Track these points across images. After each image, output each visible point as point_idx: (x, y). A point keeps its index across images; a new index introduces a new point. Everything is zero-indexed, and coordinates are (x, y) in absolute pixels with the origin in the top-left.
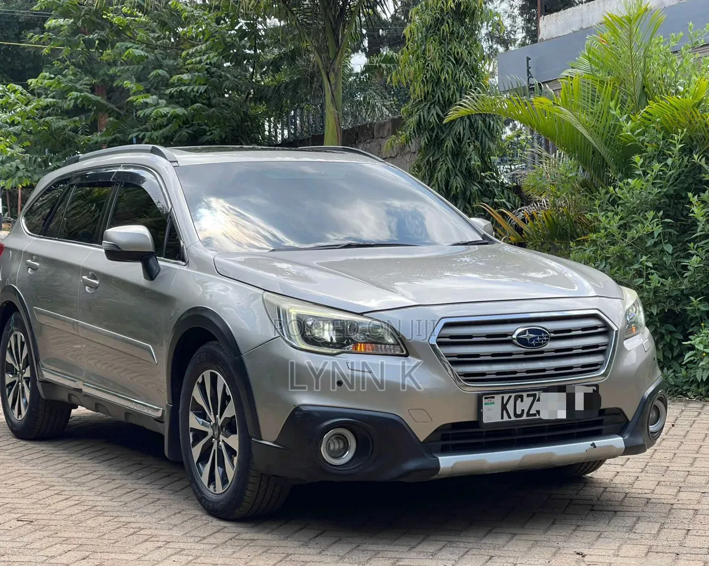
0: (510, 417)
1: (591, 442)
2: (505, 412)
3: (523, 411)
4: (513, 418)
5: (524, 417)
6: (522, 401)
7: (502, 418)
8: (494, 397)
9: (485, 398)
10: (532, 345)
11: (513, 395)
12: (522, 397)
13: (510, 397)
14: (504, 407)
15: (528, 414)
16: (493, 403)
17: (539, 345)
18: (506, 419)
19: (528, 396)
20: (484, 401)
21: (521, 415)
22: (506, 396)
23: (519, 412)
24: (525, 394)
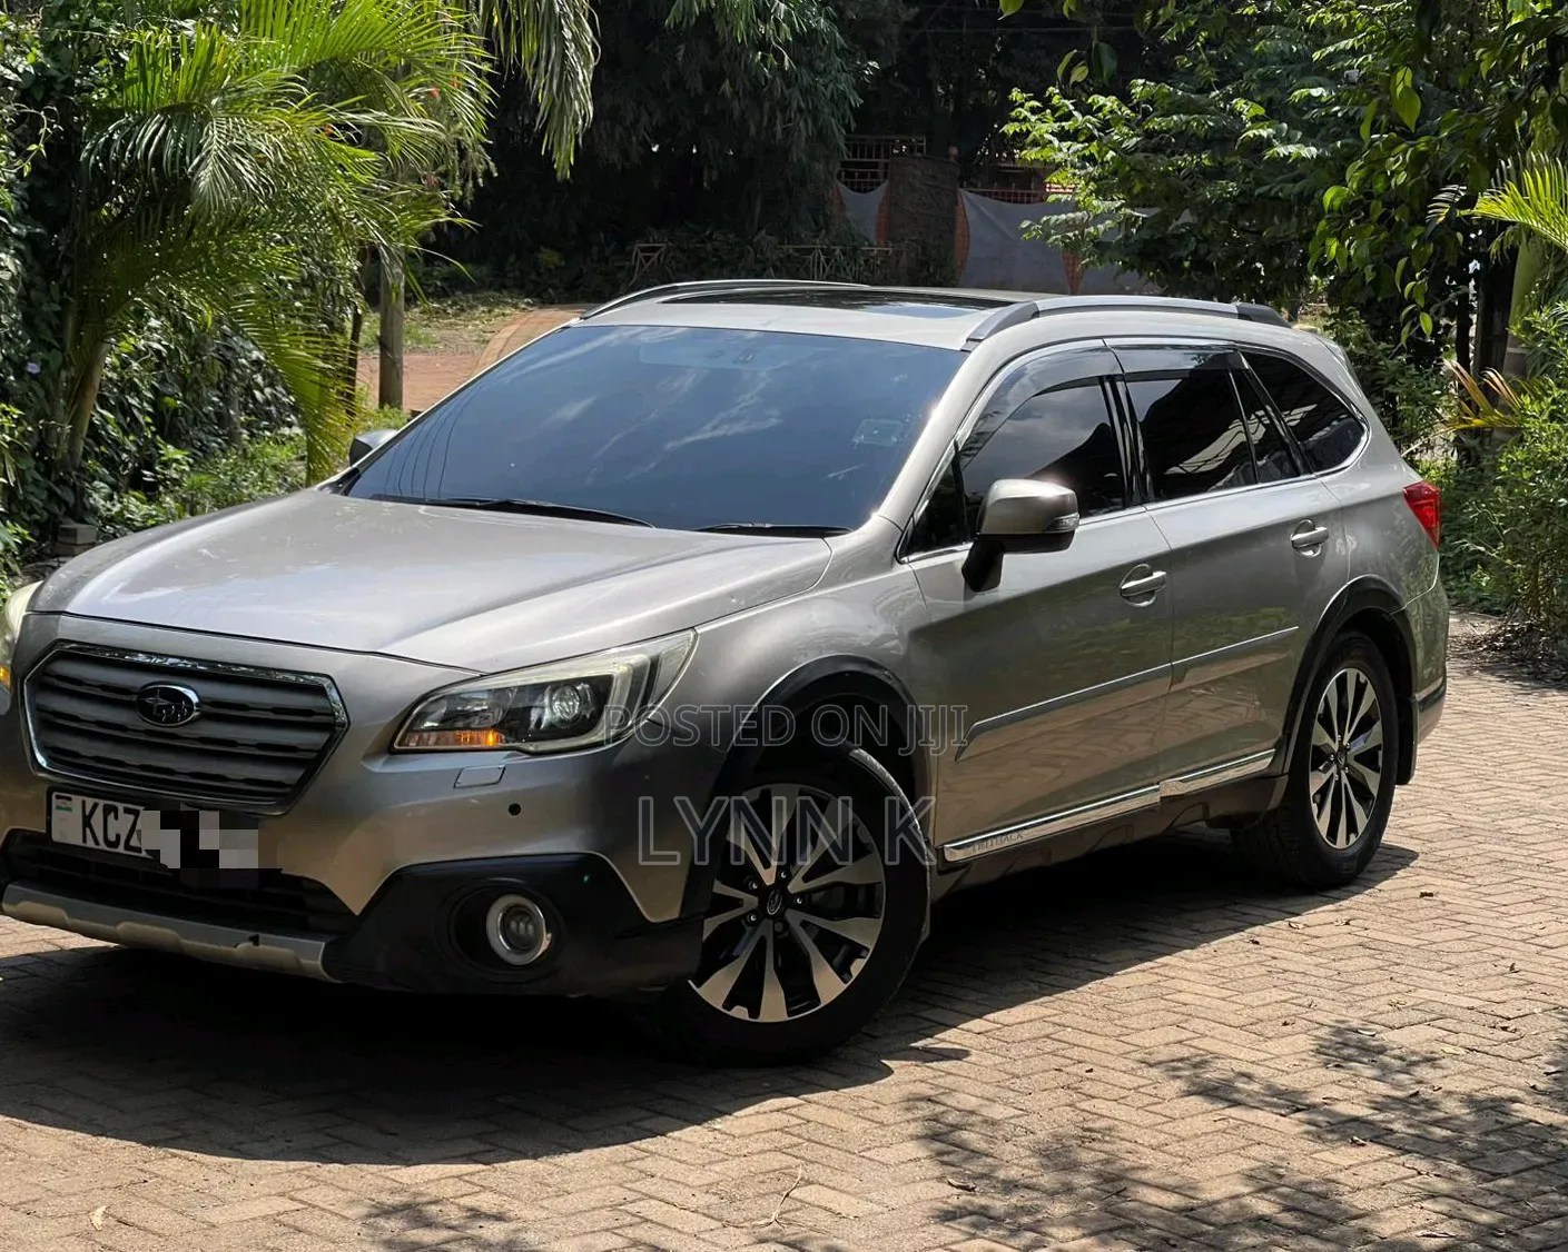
0: (97, 843)
1: (252, 934)
2: (88, 830)
3: (118, 837)
4: (103, 846)
5: (121, 849)
6: (116, 818)
7: (85, 841)
8: (70, 799)
9: (58, 797)
10: (158, 719)
11: (102, 803)
12: (115, 810)
13: (95, 806)
14: (87, 822)
15: (127, 847)
16: (69, 809)
17: (172, 720)
18: (90, 843)
19: (127, 811)
20: (55, 802)
21: (115, 844)
22: (90, 802)
23: (112, 838)
24: (121, 806)
